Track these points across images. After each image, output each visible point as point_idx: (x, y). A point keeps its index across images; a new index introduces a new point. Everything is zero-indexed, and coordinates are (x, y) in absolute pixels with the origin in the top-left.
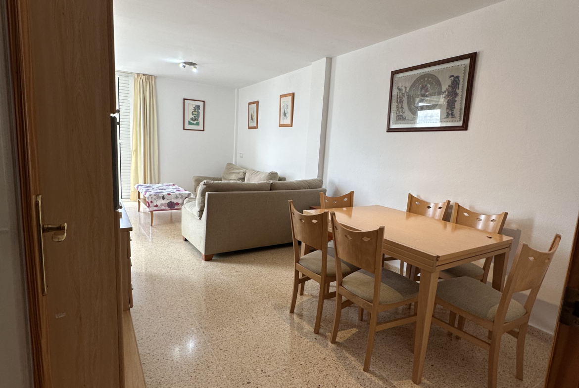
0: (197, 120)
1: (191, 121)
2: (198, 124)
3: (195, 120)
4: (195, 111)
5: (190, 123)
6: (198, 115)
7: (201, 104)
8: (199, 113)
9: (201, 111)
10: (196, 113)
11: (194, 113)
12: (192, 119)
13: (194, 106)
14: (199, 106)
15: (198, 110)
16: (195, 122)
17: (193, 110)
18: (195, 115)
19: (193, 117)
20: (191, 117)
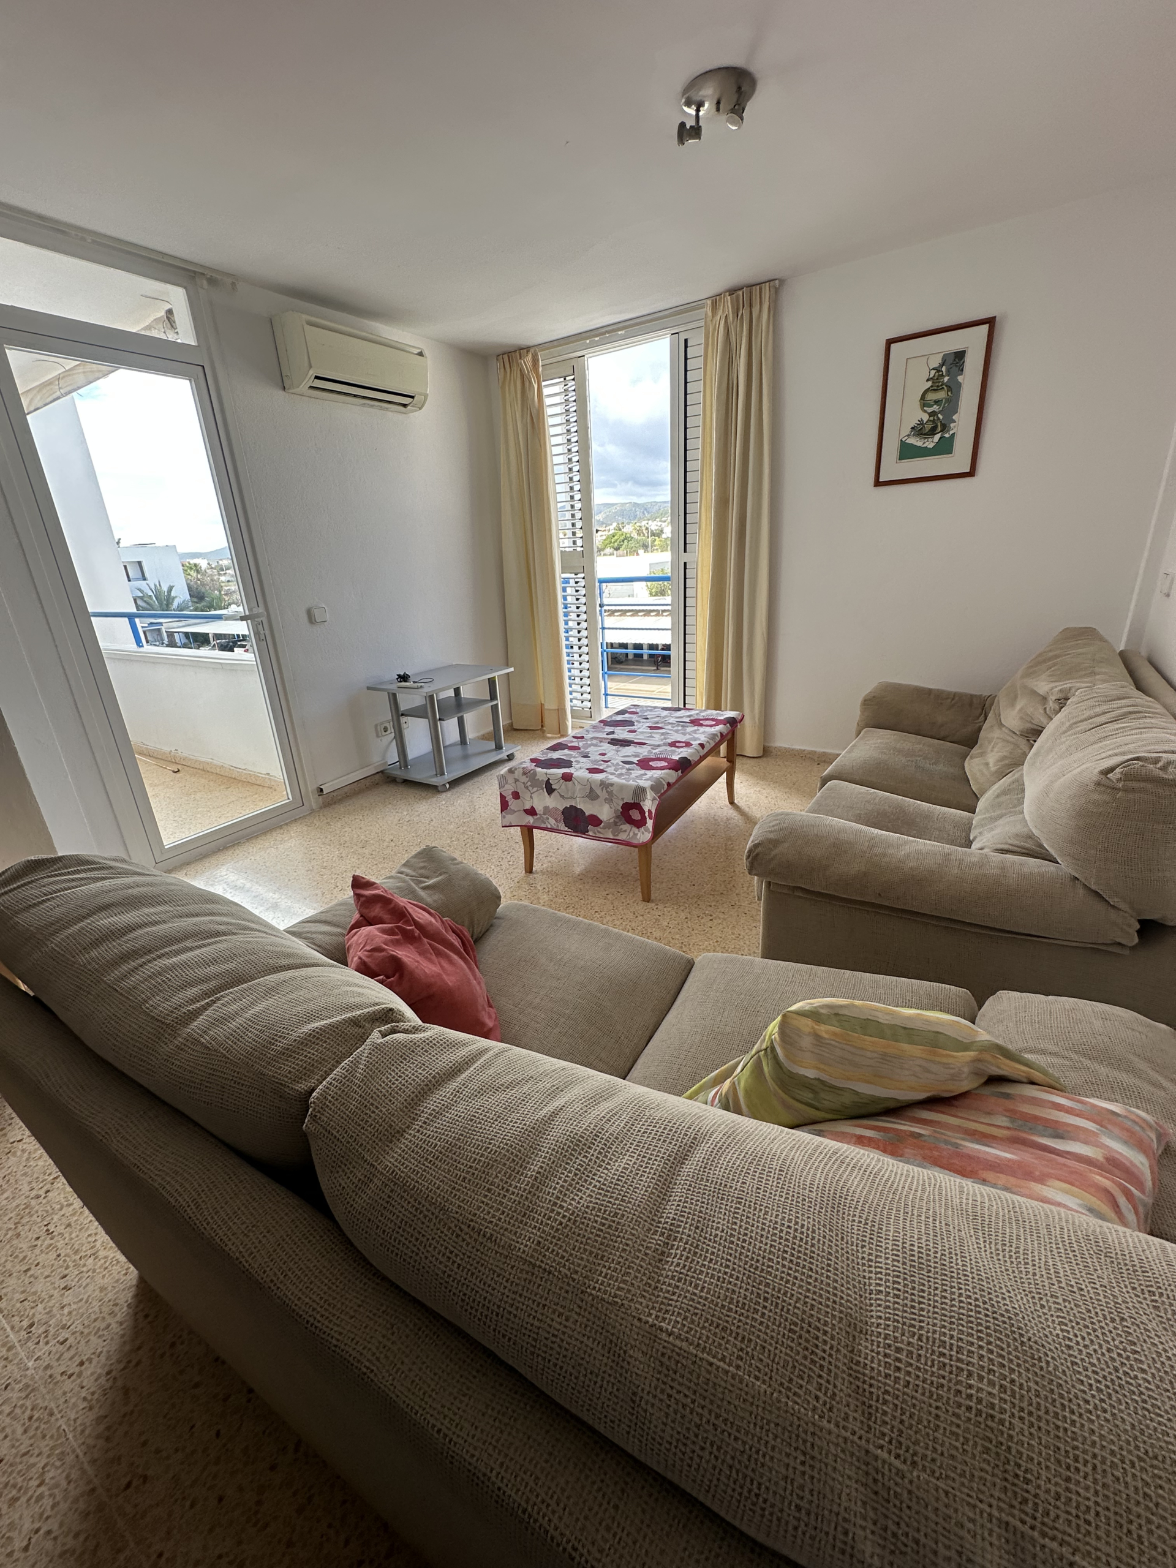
0: (945, 428)
1: (912, 440)
2: (945, 447)
3: (932, 432)
4: (936, 387)
5: (907, 452)
6: (952, 405)
7: (973, 341)
8: (954, 389)
9: (970, 378)
10: (941, 395)
11: (931, 396)
12: (919, 431)
13: (936, 361)
14: (960, 356)
15: (954, 379)
16: (930, 444)
17: (930, 383)
18: (935, 408)
19: (925, 418)
20: (914, 422)
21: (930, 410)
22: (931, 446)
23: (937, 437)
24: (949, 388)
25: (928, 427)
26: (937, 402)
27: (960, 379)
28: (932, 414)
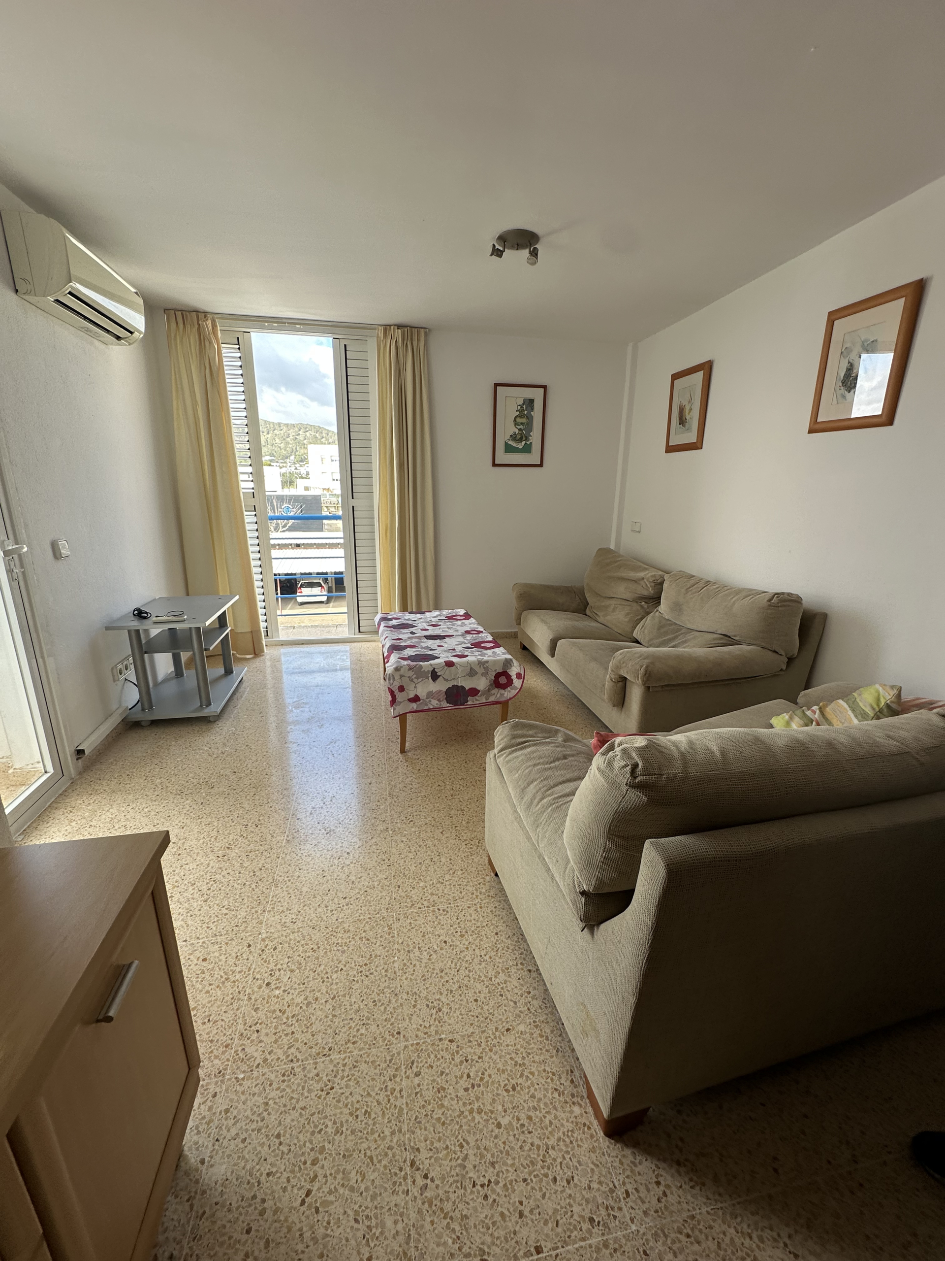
0: (527, 439)
1: (511, 443)
2: (527, 449)
3: (521, 440)
4: (521, 416)
5: (509, 449)
6: (529, 426)
7: (538, 395)
8: (530, 418)
9: (537, 414)
10: (524, 420)
11: (519, 420)
12: (513, 437)
13: (520, 402)
14: (531, 401)
15: (529, 413)
16: (520, 446)
17: (518, 413)
18: (521, 427)
19: (517, 431)
20: (511, 433)
21: (519, 427)
22: (521, 447)
23: (523, 443)
24: (528, 418)
25: (519, 437)
26: (522, 424)
27: (532, 413)
28: (520, 430)
